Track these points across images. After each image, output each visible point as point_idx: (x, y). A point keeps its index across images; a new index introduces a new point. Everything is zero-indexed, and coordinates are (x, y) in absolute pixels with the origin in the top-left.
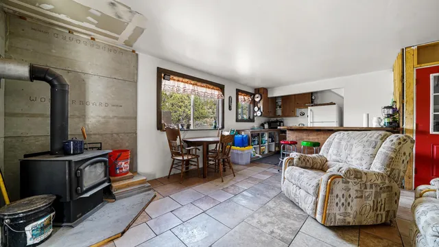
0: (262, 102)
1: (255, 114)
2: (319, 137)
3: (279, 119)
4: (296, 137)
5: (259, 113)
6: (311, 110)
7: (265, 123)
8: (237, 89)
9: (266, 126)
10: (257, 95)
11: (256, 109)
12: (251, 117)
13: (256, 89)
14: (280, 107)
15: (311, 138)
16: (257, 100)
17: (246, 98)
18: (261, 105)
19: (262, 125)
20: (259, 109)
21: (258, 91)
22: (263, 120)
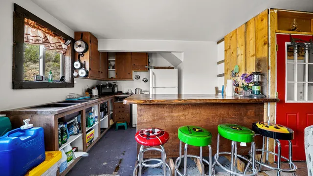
0: (87, 54)
1: (75, 74)
2: (185, 113)
3: (111, 82)
4: (153, 115)
5: (82, 73)
6: (153, 73)
7: (93, 88)
8: (16, 6)
9: (95, 92)
10: (79, 43)
11: (77, 65)
12: (67, 79)
13: (77, 33)
14: (113, 67)
15: (175, 114)
16: (79, 50)
17: (51, 38)
18: (86, 59)
19: (89, 91)
20: (83, 66)
21: (80, 35)
22: (90, 83)
